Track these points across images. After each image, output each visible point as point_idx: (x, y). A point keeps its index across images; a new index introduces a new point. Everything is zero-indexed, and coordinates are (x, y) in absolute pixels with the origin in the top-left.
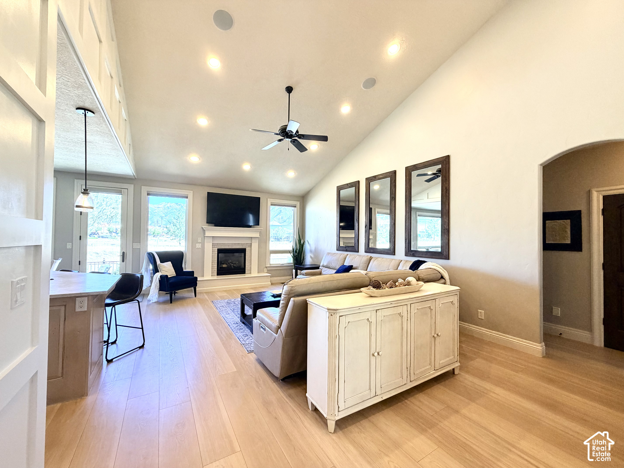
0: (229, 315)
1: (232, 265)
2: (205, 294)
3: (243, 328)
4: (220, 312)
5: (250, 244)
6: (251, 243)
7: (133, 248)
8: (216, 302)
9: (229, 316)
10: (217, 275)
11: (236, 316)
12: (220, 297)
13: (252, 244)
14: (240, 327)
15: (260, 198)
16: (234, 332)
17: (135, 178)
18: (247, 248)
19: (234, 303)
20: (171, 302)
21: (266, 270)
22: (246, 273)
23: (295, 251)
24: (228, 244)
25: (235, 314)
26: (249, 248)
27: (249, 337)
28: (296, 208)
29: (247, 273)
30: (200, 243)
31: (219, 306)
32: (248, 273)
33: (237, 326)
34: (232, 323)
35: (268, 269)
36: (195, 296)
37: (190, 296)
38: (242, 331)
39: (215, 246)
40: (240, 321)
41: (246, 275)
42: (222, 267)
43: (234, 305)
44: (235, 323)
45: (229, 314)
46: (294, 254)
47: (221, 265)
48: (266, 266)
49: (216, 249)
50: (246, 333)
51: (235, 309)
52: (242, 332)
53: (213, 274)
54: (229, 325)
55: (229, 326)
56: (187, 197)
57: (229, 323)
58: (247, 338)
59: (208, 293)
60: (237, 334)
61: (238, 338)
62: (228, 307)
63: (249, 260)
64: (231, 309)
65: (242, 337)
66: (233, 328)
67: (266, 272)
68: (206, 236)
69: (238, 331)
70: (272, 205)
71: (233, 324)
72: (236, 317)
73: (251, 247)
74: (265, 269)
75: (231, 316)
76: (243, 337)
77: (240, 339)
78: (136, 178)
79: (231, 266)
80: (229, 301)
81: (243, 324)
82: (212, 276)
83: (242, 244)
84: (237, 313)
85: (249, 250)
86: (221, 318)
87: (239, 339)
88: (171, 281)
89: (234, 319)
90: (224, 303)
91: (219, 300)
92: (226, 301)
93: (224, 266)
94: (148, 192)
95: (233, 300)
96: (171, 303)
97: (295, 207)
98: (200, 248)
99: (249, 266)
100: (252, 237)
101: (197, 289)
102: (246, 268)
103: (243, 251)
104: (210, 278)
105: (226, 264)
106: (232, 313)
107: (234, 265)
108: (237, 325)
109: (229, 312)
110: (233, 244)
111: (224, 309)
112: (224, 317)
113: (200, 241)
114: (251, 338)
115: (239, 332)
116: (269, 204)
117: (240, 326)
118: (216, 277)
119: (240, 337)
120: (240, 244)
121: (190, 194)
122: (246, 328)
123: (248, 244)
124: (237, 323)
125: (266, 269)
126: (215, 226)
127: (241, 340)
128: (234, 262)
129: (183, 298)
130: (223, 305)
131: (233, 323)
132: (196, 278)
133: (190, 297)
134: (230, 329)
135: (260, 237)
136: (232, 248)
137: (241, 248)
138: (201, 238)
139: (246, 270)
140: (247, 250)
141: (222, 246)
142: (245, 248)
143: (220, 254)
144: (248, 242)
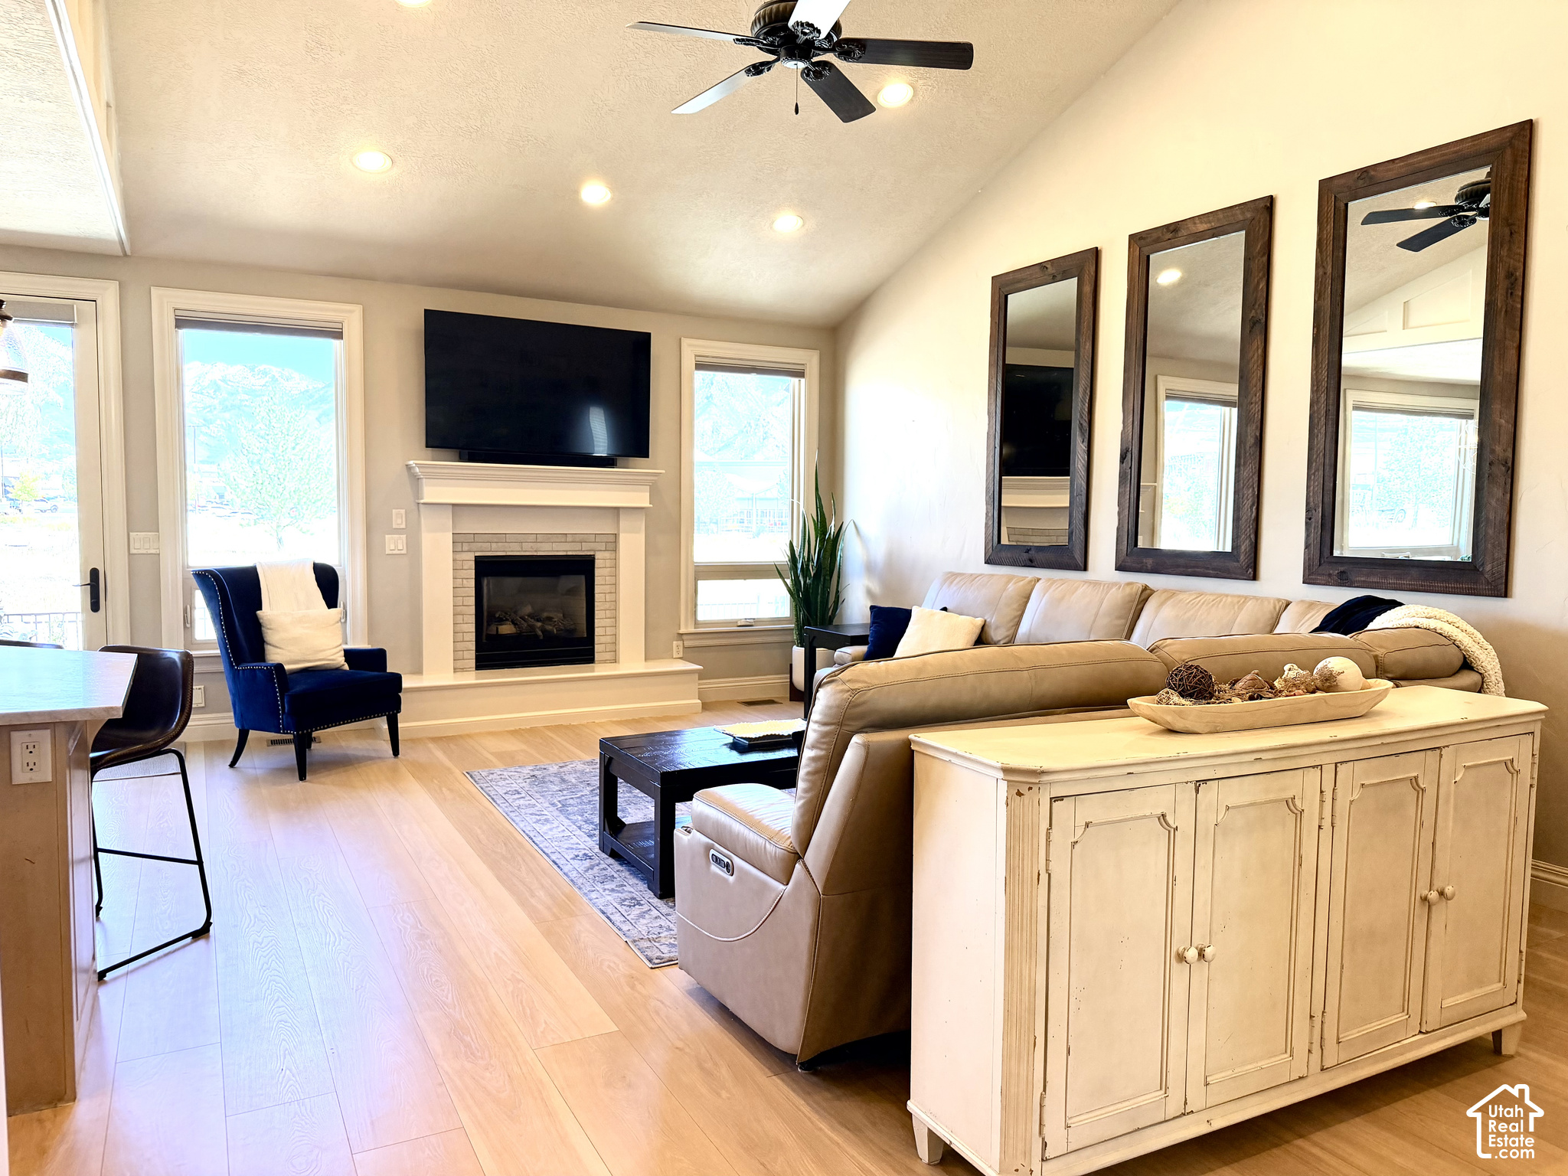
0: (548, 826)
1: (539, 624)
2: (431, 745)
3: (615, 875)
4: (512, 814)
5: (612, 538)
6: (616, 536)
7: (133, 551)
8: (484, 774)
9: (551, 829)
10: (478, 667)
11: (580, 828)
12: (500, 756)
13: (622, 537)
14: (605, 872)
15: (650, 334)
16: (580, 888)
17: (125, 255)
18: (598, 556)
19: (563, 781)
20: (302, 777)
21: (681, 649)
22: (597, 656)
23: (799, 566)
24: (521, 538)
25: (574, 823)
26: (607, 555)
27: (646, 908)
28: (803, 380)
29: (602, 662)
30: (398, 531)
31: (501, 791)
32: (605, 661)
33: (592, 868)
34: (568, 858)
35: (687, 644)
36: (396, 752)
37: (373, 754)
38: (613, 886)
39: (466, 547)
40: (597, 849)
41: (599, 669)
42: (498, 634)
43: (564, 786)
44: (581, 854)
45: (547, 820)
46: (796, 582)
47: (493, 628)
48: (681, 632)
49: (471, 556)
50: (630, 895)
51: (571, 801)
52: (613, 890)
53: (460, 664)
54: (553, 861)
55: (555, 867)
56: (338, 335)
57: (554, 857)
58: (637, 910)
59: (443, 740)
60: (593, 895)
61: (604, 913)
62: (538, 796)
63: (607, 605)
64: (553, 804)
65: (618, 907)
66: (573, 875)
67: (681, 655)
68: (422, 501)
69: (599, 887)
70: (699, 366)
71: (573, 859)
72: (578, 832)
73: (615, 550)
74: (674, 642)
75: (560, 829)
76: (622, 909)
77: (611, 917)
78: (129, 252)
79: (532, 627)
80: (536, 773)
81: (611, 861)
82: (455, 670)
83: (582, 539)
84: (580, 818)
85: (608, 563)
86: (519, 838)
87: (608, 918)
88: (298, 688)
89: (572, 841)
90: (521, 781)
91: (495, 767)
92: (526, 771)
93: (507, 629)
94: (178, 313)
95: (554, 769)
96: (301, 779)
97: (800, 374)
98: (404, 552)
99: (609, 631)
100: (617, 509)
101: (400, 725)
102: (597, 640)
103: (582, 567)
104: (449, 679)
105: (513, 622)
106: (562, 818)
107: (548, 628)
108: (587, 863)
109: (545, 812)
110: (539, 539)
111: (522, 802)
112: (531, 835)
113: (399, 522)
114: (655, 913)
115: (601, 891)
116: (689, 362)
117: (602, 866)
118: (472, 677)
119: (610, 910)
120: (569, 538)
121: (352, 318)
122: (626, 874)
123: (605, 538)
124: (585, 854)
125: (680, 643)
126: (461, 459)
127: (617, 918)
128: (545, 615)
129: (341, 763)
130: (515, 787)
131: (572, 856)
132: (397, 679)
133: (371, 758)
134: (565, 878)
135: (651, 506)
136: (535, 554)
137: (574, 553)
138: (403, 511)
139: (597, 648)
140: (598, 563)
141: (494, 545)
142: (592, 553)
143: (485, 582)
144: (604, 527)
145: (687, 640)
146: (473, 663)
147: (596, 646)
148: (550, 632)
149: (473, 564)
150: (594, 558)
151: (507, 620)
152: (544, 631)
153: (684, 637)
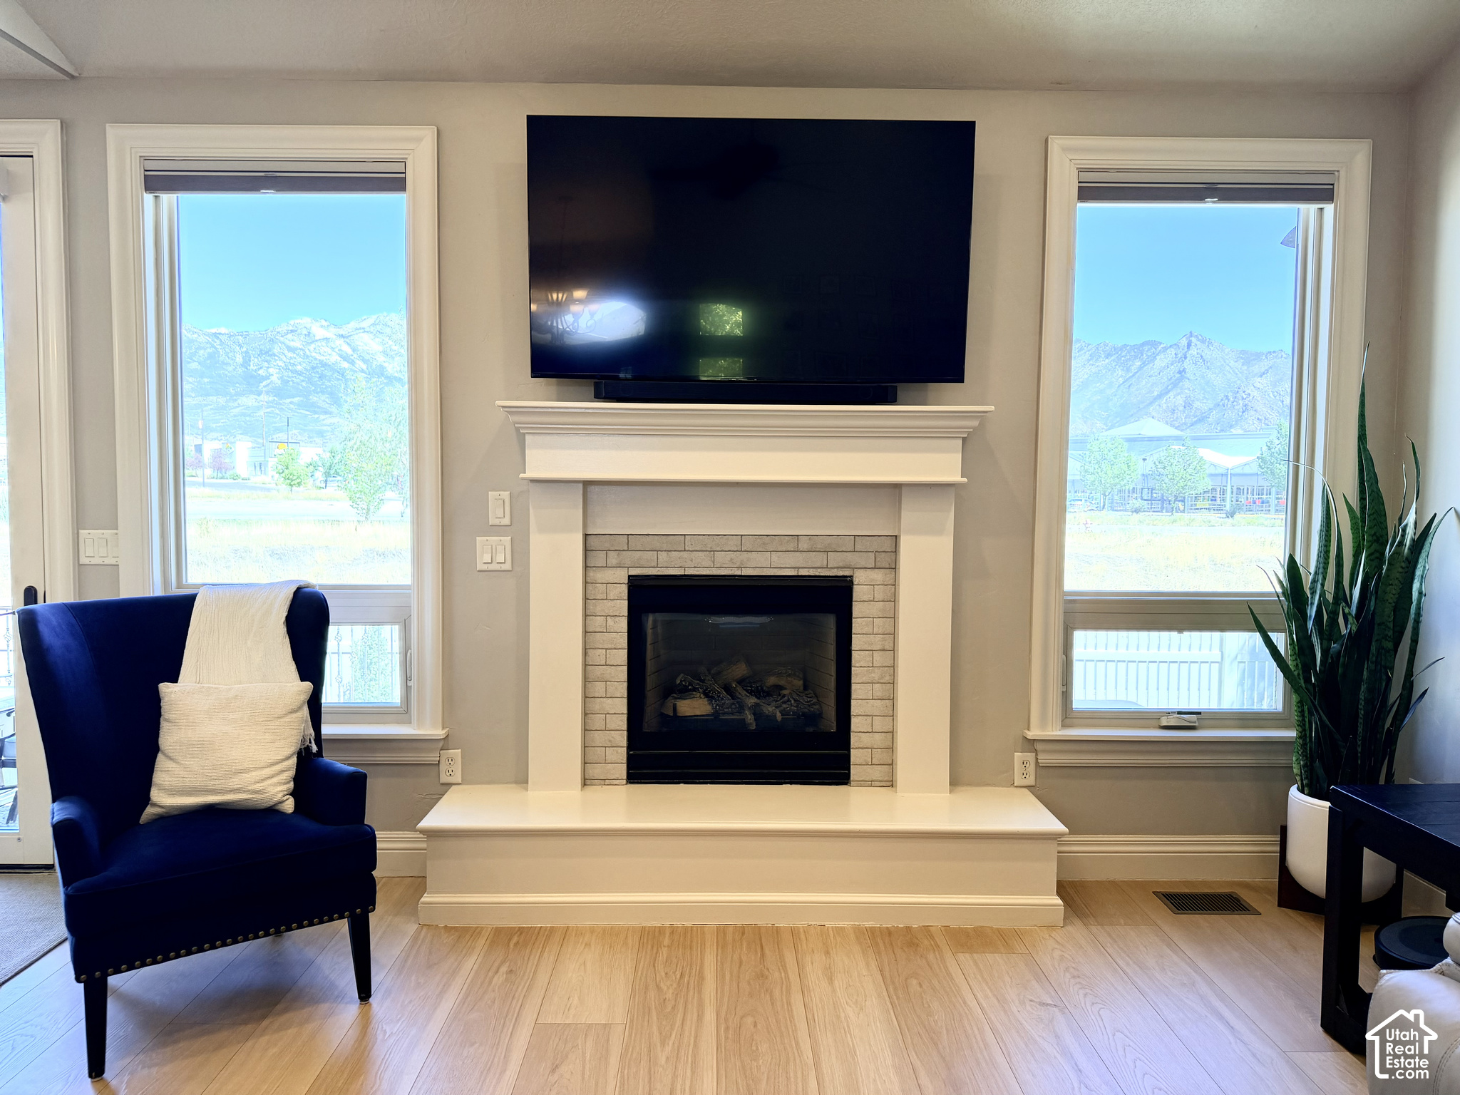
1: (752, 701)
5: (888, 545)
6: (896, 538)
7: (84, 560)
10: (633, 778)
13: (907, 544)
15: (973, 124)
17: (69, 76)
18: (860, 577)
21: (1031, 768)
22: (855, 772)
23: (1312, 611)
24: (711, 543)
26: (878, 576)
28: (1329, 208)
29: (864, 783)
30: (497, 530)
32: (870, 783)
35: (1045, 759)
39: (613, 559)
42: (676, 716)
46: (1302, 647)
47: (670, 702)
48: (1031, 734)
49: (622, 576)
53: (595, 773)
56: (399, 185)
63: (876, 675)
67: (1028, 791)
68: (533, 474)
70: (1088, 192)
73: (894, 568)
74: (1018, 757)
82: (587, 789)
83: (827, 545)
85: (879, 593)
93: (694, 707)
94: (151, 165)
97: (1323, 194)
98: (507, 566)
99: (879, 724)
100: (897, 487)
102: (854, 740)
105: (707, 695)
107: (769, 709)
110: (748, 544)
113: (499, 514)
116: (1063, 181)
120: (804, 544)
121: (420, 153)
123: (876, 544)
125: (1030, 756)
126: (599, 396)
128: (772, 680)
135: (965, 480)
136: (739, 573)
137: (812, 572)
138: (506, 495)
139: (855, 755)
140: (859, 592)
141: (663, 556)
142: (847, 573)
143: (650, 620)
144: (870, 523)
145: (1044, 751)
146: (622, 770)
147: (852, 751)
148: (771, 718)
149: (623, 590)
150: (852, 582)
151: (695, 690)
152: (758, 715)
153: (1039, 746)
